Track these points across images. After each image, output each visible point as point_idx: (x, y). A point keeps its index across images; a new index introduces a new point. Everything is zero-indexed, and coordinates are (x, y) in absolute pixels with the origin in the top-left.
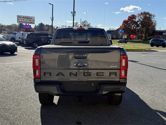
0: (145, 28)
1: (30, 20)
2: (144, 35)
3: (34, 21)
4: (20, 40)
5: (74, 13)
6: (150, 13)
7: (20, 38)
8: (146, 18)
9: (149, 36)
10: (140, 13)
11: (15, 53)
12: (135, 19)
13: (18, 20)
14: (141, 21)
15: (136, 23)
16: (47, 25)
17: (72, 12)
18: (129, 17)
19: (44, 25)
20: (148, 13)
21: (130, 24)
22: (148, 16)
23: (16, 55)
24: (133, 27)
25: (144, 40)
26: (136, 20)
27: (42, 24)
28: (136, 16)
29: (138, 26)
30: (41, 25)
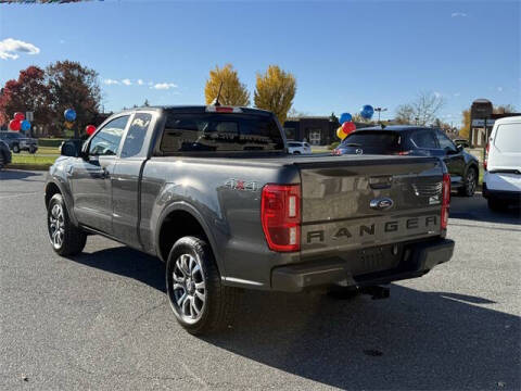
2: (70, 126)
6: (83, 67)
10: (55, 64)
12: (42, 78)
14: (57, 87)
15: (44, 90)
18: (23, 73)
21: (26, 92)
22: (76, 73)
26: (45, 83)
28: (43, 72)
29: (51, 98)
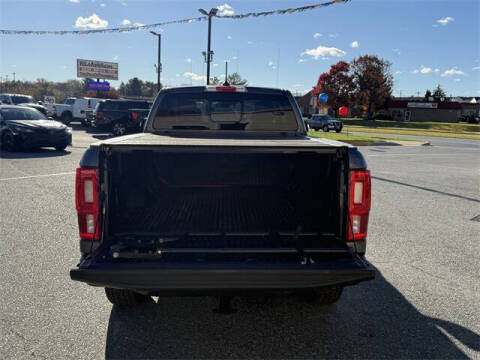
0: (368, 92)
1: (107, 71)
2: (365, 108)
3: (116, 72)
4: (84, 116)
5: (209, 56)
6: (380, 58)
7: (82, 112)
8: (370, 69)
9: (377, 109)
10: (357, 59)
11: (67, 149)
12: (347, 71)
13: (79, 69)
14: (360, 76)
15: (348, 80)
16: (148, 84)
17: (204, 53)
18: (333, 67)
19: (141, 81)
20: (375, 59)
21: (334, 82)
22: (374, 64)
23: (69, 153)
24: (342, 88)
25: (366, 119)
26: (349, 74)
27: (136, 80)
28: (348, 65)
29: (353, 86)
30: (136, 83)
